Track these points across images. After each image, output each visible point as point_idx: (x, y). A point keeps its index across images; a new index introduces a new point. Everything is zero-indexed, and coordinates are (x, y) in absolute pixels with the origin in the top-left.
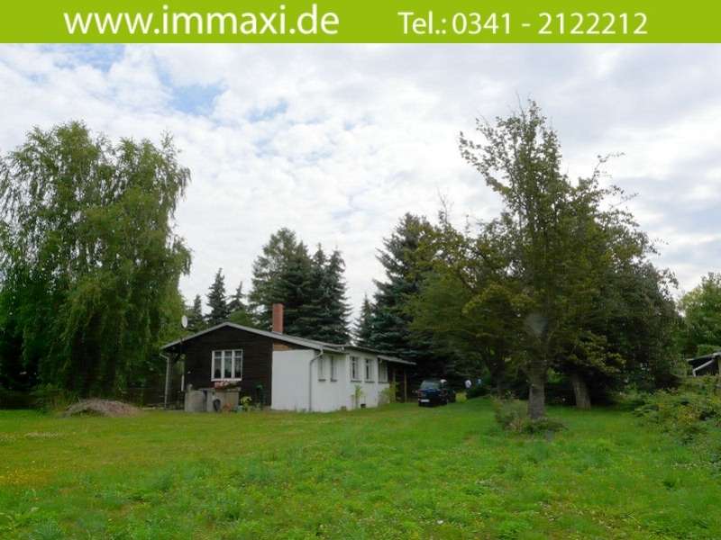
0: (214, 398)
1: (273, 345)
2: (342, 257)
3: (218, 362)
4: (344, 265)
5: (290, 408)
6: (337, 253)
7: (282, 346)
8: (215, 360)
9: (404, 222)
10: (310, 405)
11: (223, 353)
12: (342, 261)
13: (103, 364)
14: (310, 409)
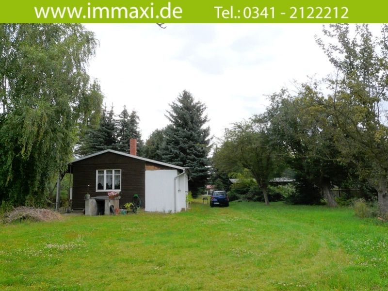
0: (110, 204)
1: (146, 166)
2: (137, 114)
3: (101, 178)
4: (139, 120)
5: (160, 210)
6: (134, 112)
7: (153, 167)
8: (99, 176)
9: (182, 95)
10: (175, 208)
11: (105, 171)
12: (138, 117)
13: (38, 177)
14: (175, 210)
